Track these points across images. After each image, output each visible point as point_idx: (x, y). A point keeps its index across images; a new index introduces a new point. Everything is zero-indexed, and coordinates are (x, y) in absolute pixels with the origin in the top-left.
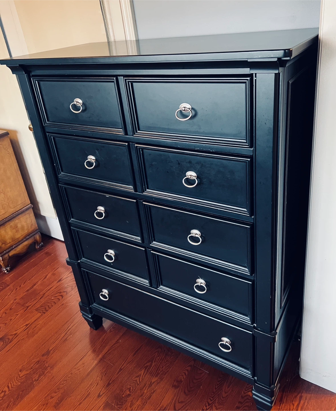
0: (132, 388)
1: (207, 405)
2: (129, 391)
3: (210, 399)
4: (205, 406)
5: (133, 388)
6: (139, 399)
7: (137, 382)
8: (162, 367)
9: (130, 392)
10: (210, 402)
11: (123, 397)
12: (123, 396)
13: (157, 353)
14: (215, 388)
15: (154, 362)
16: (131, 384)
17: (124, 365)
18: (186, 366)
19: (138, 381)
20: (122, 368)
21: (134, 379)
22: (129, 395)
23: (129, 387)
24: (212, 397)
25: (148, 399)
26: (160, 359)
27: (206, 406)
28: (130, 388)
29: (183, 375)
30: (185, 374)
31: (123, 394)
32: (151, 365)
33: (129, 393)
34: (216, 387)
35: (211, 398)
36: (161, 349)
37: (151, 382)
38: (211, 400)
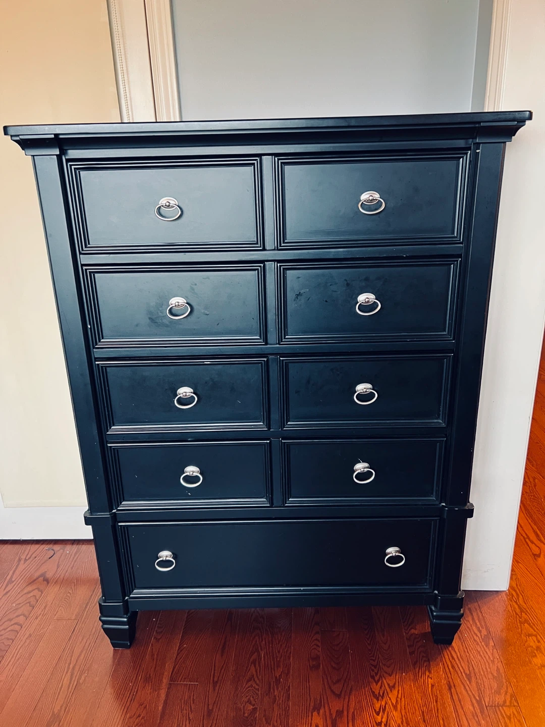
0: (251, 699)
1: (373, 668)
2: (250, 703)
3: (371, 660)
4: (371, 671)
5: (253, 697)
6: (273, 708)
7: (255, 688)
8: (279, 652)
9: (254, 705)
10: (375, 663)
11: (247, 717)
12: (246, 715)
13: (257, 637)
14: (369, 644)
15: (261, 650)
16: (247, 695)
17: (216, 674)
18: (312, 636)
19: (254, 685)
20: (216, 679)
21: (247, 686)
22: (255, 710)
23: (246, 700)
24: (373, 656)
25: (288, 701)
26: (267, 644)
27: (373, 671)
28: (249, 699)
29: (315, 648)
30: (317, 646)
31: (244, 713)
32: (259, 655)
33: (252, 707)
34: (369, 642)
35: (372, 658)
36: (260, 629)
37: (276, 677)
38: (374, 661)
